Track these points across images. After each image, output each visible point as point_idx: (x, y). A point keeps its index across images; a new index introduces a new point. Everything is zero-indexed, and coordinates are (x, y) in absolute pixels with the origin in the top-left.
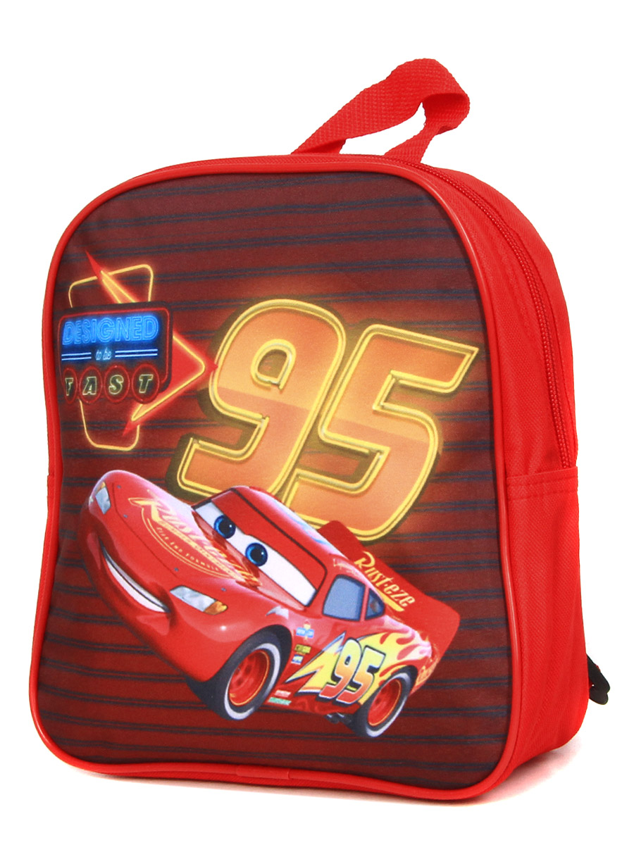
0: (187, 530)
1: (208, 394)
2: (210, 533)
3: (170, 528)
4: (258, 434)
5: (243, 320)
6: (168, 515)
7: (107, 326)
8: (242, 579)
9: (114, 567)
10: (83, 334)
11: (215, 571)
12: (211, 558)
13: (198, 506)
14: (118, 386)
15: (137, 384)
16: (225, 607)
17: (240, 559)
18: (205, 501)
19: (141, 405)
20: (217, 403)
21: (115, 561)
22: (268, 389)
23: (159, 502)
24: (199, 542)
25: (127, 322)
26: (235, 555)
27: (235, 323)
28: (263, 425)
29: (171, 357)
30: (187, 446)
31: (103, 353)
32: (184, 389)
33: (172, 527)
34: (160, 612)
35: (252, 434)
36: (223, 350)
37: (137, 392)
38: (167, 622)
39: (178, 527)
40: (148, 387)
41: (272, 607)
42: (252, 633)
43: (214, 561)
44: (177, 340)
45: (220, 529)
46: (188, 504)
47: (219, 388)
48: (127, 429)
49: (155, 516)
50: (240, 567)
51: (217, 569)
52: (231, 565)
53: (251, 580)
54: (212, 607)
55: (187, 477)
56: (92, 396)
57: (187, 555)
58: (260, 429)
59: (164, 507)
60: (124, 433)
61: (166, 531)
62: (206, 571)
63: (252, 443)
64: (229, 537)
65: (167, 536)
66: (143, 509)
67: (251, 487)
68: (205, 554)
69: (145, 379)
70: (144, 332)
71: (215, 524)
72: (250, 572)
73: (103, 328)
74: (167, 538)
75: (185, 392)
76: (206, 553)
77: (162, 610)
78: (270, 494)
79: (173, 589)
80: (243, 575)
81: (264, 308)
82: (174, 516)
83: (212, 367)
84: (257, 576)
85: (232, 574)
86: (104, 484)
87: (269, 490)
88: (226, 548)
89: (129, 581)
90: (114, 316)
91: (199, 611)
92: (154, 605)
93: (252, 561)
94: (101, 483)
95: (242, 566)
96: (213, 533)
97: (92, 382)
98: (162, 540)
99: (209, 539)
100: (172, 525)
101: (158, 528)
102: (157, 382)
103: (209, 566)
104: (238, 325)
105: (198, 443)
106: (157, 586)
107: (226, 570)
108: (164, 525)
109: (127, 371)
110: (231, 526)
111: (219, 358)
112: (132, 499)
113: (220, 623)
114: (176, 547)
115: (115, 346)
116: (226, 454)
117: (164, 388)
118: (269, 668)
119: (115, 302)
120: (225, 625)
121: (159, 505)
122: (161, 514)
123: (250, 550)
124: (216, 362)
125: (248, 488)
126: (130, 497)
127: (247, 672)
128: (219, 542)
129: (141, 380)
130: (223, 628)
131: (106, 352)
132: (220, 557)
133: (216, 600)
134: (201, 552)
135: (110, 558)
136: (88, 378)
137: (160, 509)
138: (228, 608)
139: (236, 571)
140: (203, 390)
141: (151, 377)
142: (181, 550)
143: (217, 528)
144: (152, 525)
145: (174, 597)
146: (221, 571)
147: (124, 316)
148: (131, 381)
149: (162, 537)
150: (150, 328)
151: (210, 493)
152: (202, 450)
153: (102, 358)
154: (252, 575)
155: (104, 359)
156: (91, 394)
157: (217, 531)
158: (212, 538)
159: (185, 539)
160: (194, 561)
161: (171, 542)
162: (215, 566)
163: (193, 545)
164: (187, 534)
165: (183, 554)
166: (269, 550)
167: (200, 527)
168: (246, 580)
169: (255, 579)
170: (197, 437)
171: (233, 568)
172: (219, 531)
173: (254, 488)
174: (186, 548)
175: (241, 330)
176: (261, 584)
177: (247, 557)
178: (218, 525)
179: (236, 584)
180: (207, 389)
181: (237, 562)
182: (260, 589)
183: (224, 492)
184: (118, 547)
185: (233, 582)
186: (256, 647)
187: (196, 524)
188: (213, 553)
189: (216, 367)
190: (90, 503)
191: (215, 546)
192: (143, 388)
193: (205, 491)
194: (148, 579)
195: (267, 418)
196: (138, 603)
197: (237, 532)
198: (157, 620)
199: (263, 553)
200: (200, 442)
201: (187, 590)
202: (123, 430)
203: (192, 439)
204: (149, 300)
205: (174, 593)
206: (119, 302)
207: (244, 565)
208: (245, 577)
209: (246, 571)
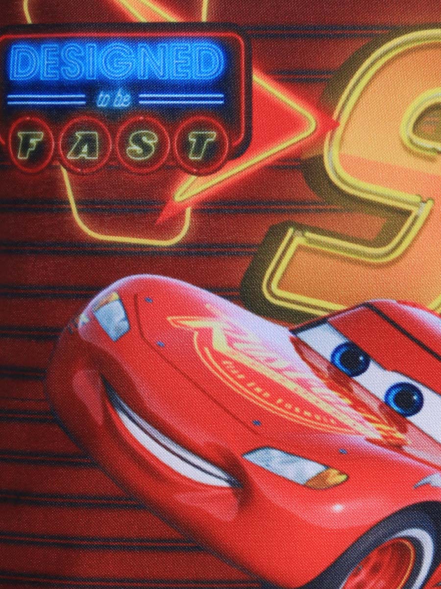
0: (280, 364)
1: (323, 164)
2: (323, 368)
3: (247, 362)
4: (413, 224)
5: (381, 56)
6: (244, 342)
7: (120, 56)
8: (377, 436)
9: (134, 421)
10: (62, 63)
11: (331, 424)
12: (322, 406)
13: (302, 329)
14: (146, 148)
15: (184, 146)
16: (343, 478)
17: (375, 406)
18: (316, 322)
19: (193, 178)
20: (340, 178)
21: (135, 411)
22: (432, 160)
23: (228, 323)
24: (301, 382)
25: (160, 52)
26: (367, 400)
27: (368, 62)
28: (423, 212)
29: (249, 106)
30: (281, 240)
31: (113, 98)
32: (277, 156)
33: (251, 361)
34: (222, 488)
35: (402, 224)
36: (348, 99)
37: (185, 158)
38: (234, 502)
39: (262, 360)
40: (207, 150)
41: (424, 474)
42: (388, 513)
43: (329, 410)
44: (260, 81)
45: (341, 363)
46: (284, 326)
47: (342, 157)
48: (166, 214)
49: (220, 343)
50: (373, 417)
51: (332, 421)
52: (359, 415)
53: (392, 437)
54: (319, 477)
55: (280, 286)
56: (89, 162)
57: (280, 401)
58: (416, 218)
59: (237, 331)
60: (160, 219)
61: (238, 366)
62: (312, 425)
63: (404, 238)
64: (358, 373)
65: (241, 373)
66: (196, 334)
67: (399, 302)
68: (311, 399)
69: (201, 139)
70: (196, 68)
71: (333, 356)
72: (390, 425)
73: (112, 58)
74: (241, 377)
75: (278, 160)
76: (315, 398)
77: (225, 484)
78: (432, 312)
79: (251, 452)
80: (379, 429)
81: (418, 40)
82: (254, 344)
83: (328, 124)
84: (403, 430)
85: (360, 428)
86: (115, 296)
87: (431, 306)
88: (351, 390)
89: (163, 442)
90: (133, 41)
91: (298, 484)
92: (208, 476)
93: (396, 408)
94: (110, 293)
95: (377, 416)
96: (329, 368)
97: (88, 140)
98: (231, 379)
99: (322, 377)
100: (252, 357)
101: (225, 362)
102: (224, 144)
103: (318, 417)
104: (373, 64)
105: (303, 235)
106: (218, 448)
107: (349, 422)
108: (235, 358)
109: (164, 125)
110: (361, 358)
111: (341, 112)
112: (174, 318)
113: (334, 500)
114: (258, 390)
115: (135, 86)
116: (357, 252)
117: (238, 153)
118: (414, 565)
119: (134, 20)
120: (340, 502)
121: (229, 327)
122: (230, 341)
123: (394, 392)
124: (335, 117)
125: (394, 302)
126: (171, 315)
127: (375, 570)
128: (339, 383)
129: (192, 140)
130: (338, 508)
131: (119, 95)
132: (340, 403)
133: (328, 467)
134: (305, 397)
135: (127, 408)
136: (79, 135)
137: (230, 334)
138: (348, 477)
139: (367, 423)
140: (313, 158)
141: (212, 136)
142: (267, 395)
143: (337, 361)
144: (213, 356)
145: (252, 464)
146: (340, 424)
147: (153, 42)
148: (172, 141)
149: (233, 376)
150: (208, 63)
151: (323, 309)
152: (312, 246)
153: (111, 102)
154: (394, 429)
155: (115, 105)
156: (87, 158)
157: (335, 366)
158: (327, 376)
159: (277, 378)
160: (292, 411)
161: (249, 381)
162: (329, 417)
163: (291, 386)
164: (279, 371)
165: (272, 400)
166: (426, 393)
167: (304, 359)
168: (384, 437)
169: (399, 435)
170: (301, 228)
171: (361, 419)
172: (340, 366)
173: (405, 303)
174: (276, 391)
175: (379, 72)
176: (409, 442)
177: (387, 403)
178: (338, 356)
179: (366, 443)
180: (321, 157)
181: (370, 411)
182: (406, 449)
183: (353, 308)
184: (144, 391)
185: (361, 440)
186: (393, 533)
187: (296, 356)
188: (327, 397)
189: (336, 124)
190: (80, 325)
191: (331, 387)
192: (197, 152)
193: (315, 307)
194: (200, 438)
195: (430, 204)
196: (179, 475)
197: (373, 367)
198: (215, 499)
199: (415, 398)
200: (308, 234)
201: (275, 453)
202: (159, 215)
203: (291, 231)
204: (204, 18)
205: (251, 458)
206: (142, 19)
207: (382, 416)
208: (383, 433)
209: (384, 423)
